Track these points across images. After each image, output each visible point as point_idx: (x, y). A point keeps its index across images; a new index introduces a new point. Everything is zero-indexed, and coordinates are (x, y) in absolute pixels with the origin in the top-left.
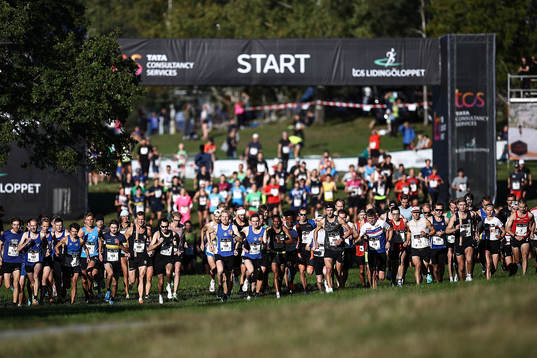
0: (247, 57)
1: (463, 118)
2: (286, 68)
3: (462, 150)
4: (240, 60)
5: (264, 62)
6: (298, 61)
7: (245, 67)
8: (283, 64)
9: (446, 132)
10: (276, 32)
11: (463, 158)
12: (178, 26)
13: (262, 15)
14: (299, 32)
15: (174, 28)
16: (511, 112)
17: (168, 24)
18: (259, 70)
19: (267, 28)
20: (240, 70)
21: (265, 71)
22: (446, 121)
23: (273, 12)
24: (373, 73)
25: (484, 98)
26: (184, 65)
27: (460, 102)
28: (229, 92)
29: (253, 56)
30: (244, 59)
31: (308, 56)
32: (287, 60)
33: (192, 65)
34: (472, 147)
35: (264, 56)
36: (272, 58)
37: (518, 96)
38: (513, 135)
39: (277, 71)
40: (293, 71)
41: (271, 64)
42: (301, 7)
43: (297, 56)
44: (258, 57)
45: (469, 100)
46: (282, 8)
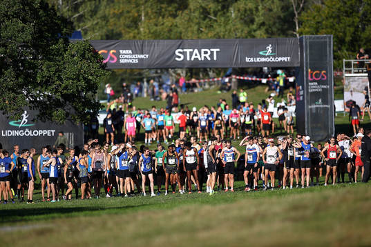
0: (181, 50)
1: (314, 87)
2: (205, 57)
3: (314, 106)
4: (177, 53)
5: (191, 54)
6: (212, 53)
7: (180, 57)
8: (203, 55)
9: (303, 95)
10: (207, 34)
11: (314, 111)
12: (147, 31)
13: (199, 24)
14: (221, 34)
15: (145, 33)
16: (346, 82)
17: (142, 29)
18: (188, 59)
19: (202, 31)
20: (177, 59)
21: (192, 59)
22: (303, 89)
23: (205, 22)
24: (258, 60)
25: (326, 74)
26: (143, 56)
27: (312, 77)
28: (179, 71)
29: (185, 50)
30: (179, 52)
31: (218, 50)
32: (206, 53)
33: (147, 56)
34: (319, 104)
35: (191, 50)
36: (196, 51)
37: (350, 72)
38: (347, 96)
39: (200, 59)
40: (209, 59)
41: (196, 55)
42: (223, 19)
43: (212, 50)
44: (188, 51)
45: (317, 75)
46: (211, 19)
